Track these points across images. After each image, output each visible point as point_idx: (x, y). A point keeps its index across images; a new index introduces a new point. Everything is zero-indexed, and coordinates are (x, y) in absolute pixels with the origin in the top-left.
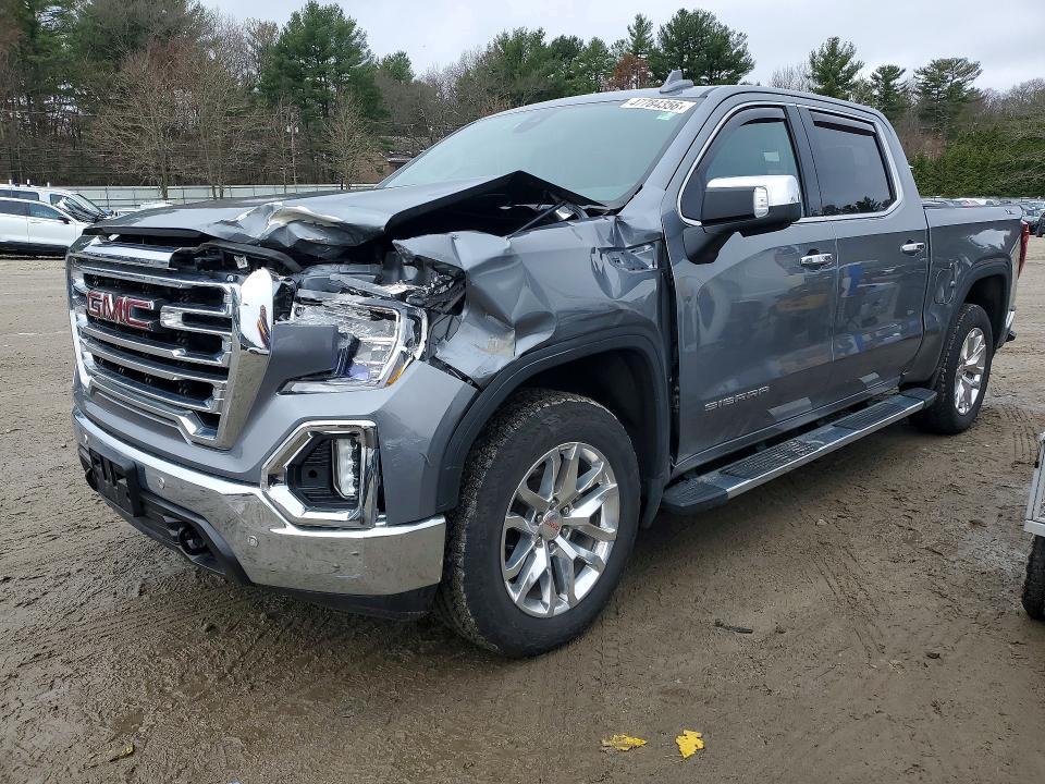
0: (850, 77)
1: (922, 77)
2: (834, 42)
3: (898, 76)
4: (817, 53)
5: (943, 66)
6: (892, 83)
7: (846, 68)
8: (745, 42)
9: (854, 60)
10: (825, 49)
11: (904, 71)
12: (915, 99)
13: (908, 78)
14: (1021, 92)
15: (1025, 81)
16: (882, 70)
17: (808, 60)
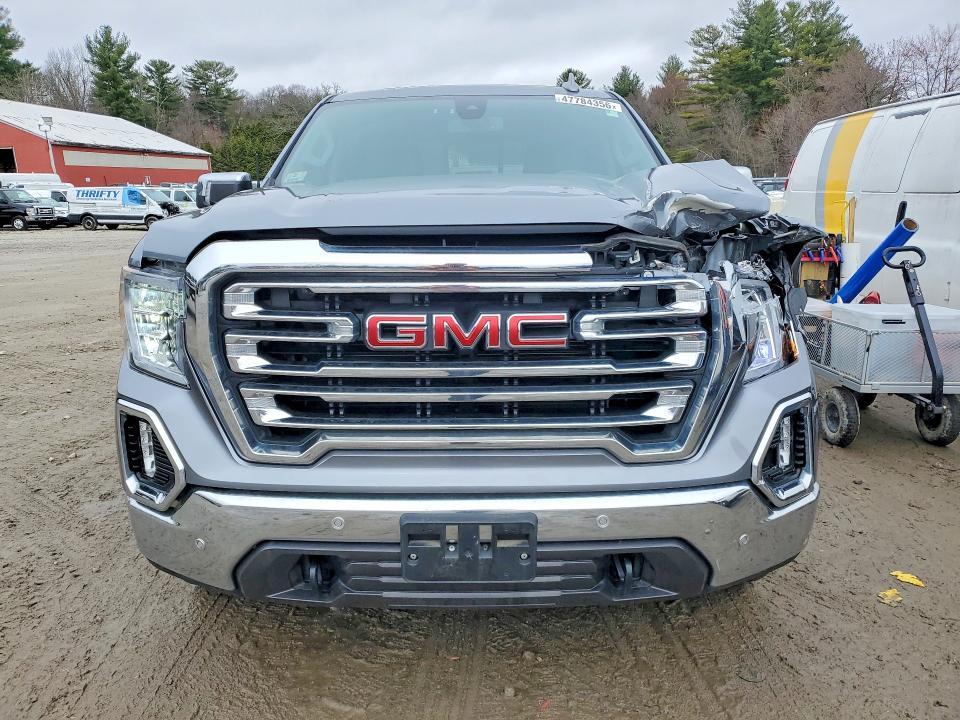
0: (130, 66)
1: (190, 74)
2: (107, 31)
3: (169, 71)
4: (92, 39)
5: (206, 66)
6: (165, 76)
7: (124, 57)
8: (9, 16)
9: (130, 51)
10: (99, 36)
11: (173, 67)
12: (186, 93)
13: (177, 74)
14: (268, 95)
15: (271, 86)
16: (153, 63)
17: (83, 44)
